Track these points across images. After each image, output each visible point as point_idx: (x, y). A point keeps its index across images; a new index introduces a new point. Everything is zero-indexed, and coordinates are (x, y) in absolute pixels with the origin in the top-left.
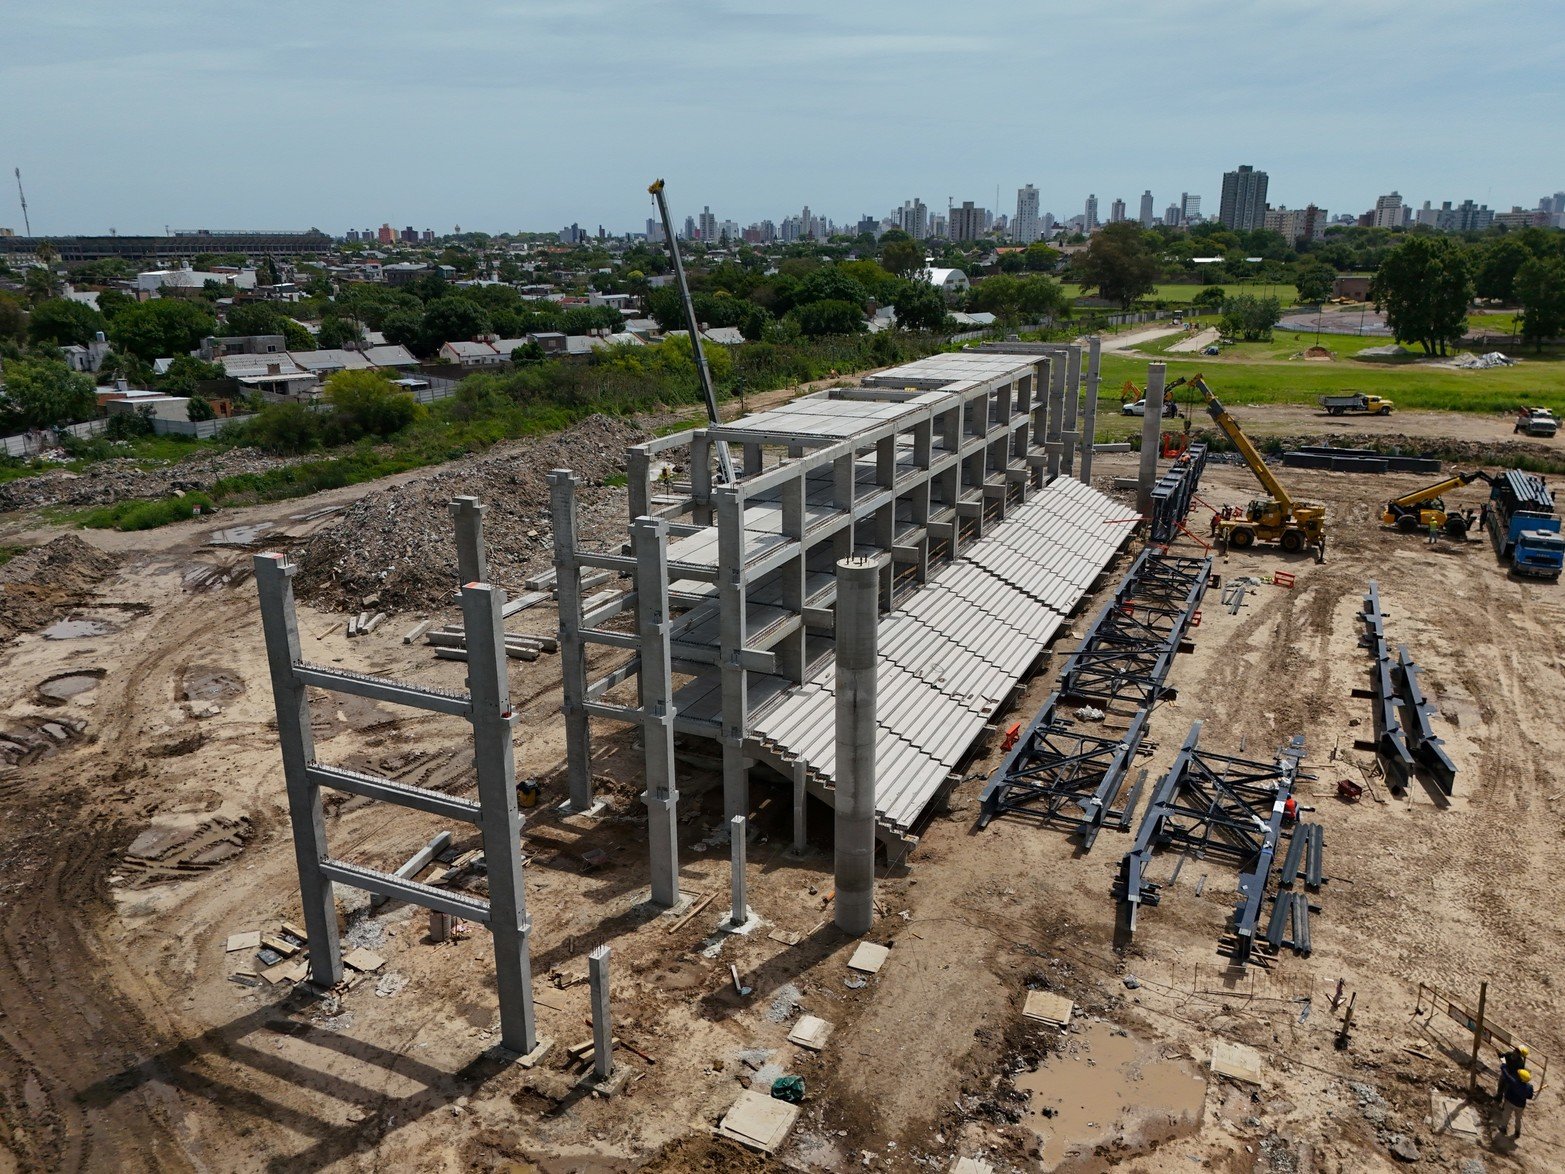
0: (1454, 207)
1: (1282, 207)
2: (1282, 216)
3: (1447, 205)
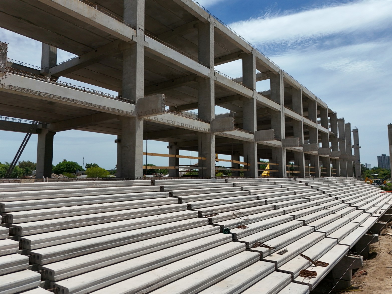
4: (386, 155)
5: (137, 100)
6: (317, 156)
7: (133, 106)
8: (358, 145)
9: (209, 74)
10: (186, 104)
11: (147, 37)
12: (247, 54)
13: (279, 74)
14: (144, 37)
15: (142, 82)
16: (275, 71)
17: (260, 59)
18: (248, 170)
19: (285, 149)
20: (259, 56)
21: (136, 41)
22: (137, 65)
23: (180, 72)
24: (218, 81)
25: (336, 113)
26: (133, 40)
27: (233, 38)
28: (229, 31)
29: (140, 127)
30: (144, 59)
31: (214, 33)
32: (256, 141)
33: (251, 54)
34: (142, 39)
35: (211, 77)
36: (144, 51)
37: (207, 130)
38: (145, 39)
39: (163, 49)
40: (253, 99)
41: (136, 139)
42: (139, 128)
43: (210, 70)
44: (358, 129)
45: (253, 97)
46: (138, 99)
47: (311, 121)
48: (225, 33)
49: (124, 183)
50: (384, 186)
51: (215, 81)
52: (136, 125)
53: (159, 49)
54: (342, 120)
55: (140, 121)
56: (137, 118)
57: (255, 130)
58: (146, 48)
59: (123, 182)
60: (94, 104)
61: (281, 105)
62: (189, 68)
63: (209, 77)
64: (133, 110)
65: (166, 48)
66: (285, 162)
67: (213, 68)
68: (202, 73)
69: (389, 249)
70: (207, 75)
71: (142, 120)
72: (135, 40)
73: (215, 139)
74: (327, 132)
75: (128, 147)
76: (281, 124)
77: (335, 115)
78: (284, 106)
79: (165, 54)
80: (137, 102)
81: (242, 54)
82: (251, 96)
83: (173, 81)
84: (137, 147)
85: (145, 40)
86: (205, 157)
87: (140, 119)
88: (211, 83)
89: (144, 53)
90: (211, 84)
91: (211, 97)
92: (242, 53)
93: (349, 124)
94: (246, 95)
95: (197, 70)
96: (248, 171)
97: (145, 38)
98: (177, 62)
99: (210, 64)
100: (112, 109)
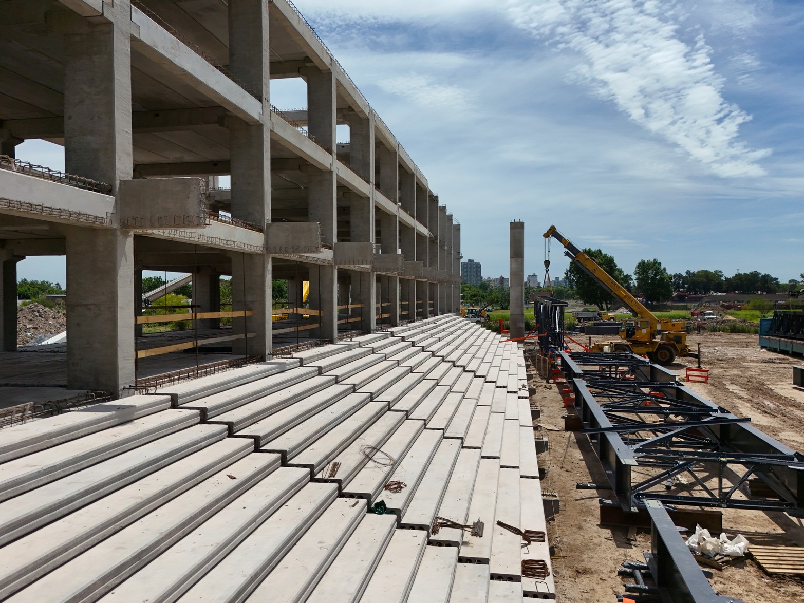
0: (560, 280)
1: (489, 277)
2: (489, 280)
3: (557, 278)
4: (475, 261)
5: (118, 183)
6: (414, 280)
7: (110, 199)
8: (459, 253)
9: (261, 116)
10: (163, 162)
11: (136, 11)
12: (320, 70)
13: (369, 119)
14: (129, 10)
15: (128, 135)
16: (362, 112)
17: (342, 85)
18: (320, 324)
19: (375, 273)
20: (340, 79)
21: (112, 20)
22: (116, 86)
23: (185, 98)
24: (276, 133)
25: (437, 197)
26: (106, 15)
27: (301, 33)
28: (295, 14)
29: (127, 254)
30: (130, 72)
31: (269, 15)
32: (336, 264)
33: (328, 72)
34: (125, 16)
35: (263, 123)
36: (129, 49)
37: (259, 248)
38: (131, 15)
39: (172, 48)
40: (331, 172)
41: (118, 288)
42: (123, 259)
43: (262, 107)
44: (460, 225)
45: (332, 169)
46: (120, 181)
47: (408, 213)
48: (288, 18)
49: (115, 418)
50: (482, 320)
51: (271, 131)
52: (116, 251)
53: (164, 47)
54: (444, 208)
55: (127, 238)
56: (118, 233)
57: (335, 240)
58: (133, 39)
59: (111, 415)
60: (11, 199)
61: (371, 184)
62: (224, 98)
63: (261, 121)
64: (110, 210)
65: (178, 43)
66: (375, 301)
67: (268, 101)
68: (248, 112)
69: (558, 459)
70: (258, 118)
71: (129, 236)
72: (108, 15)
73: (273, 266)
74: (427, 235)
75: (92, 307)
76: (370, 224)
77: (435, 201)
78: (374, 187)
79: (177, 61)
80: (117, 190)
81: (306, 67)
82: (329, 167)
83: (157, 115)
84: (121, 308)
85: (131, 19)
86: (250, 310)
87: (126, 234)
88: (265, 136)
89: (130, 55)
90: (264, 139)
91: (265, 170)
92: (307, 65)
93: (451, 215)
94: (321, 164)
95: (240, 106)
96: (320, 326)
97: (131, 12)
98: (201, 82)
99: (262, 92)
100: (61, 211)
